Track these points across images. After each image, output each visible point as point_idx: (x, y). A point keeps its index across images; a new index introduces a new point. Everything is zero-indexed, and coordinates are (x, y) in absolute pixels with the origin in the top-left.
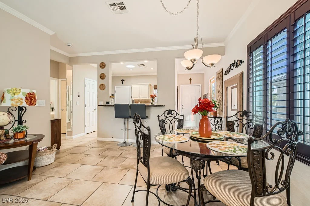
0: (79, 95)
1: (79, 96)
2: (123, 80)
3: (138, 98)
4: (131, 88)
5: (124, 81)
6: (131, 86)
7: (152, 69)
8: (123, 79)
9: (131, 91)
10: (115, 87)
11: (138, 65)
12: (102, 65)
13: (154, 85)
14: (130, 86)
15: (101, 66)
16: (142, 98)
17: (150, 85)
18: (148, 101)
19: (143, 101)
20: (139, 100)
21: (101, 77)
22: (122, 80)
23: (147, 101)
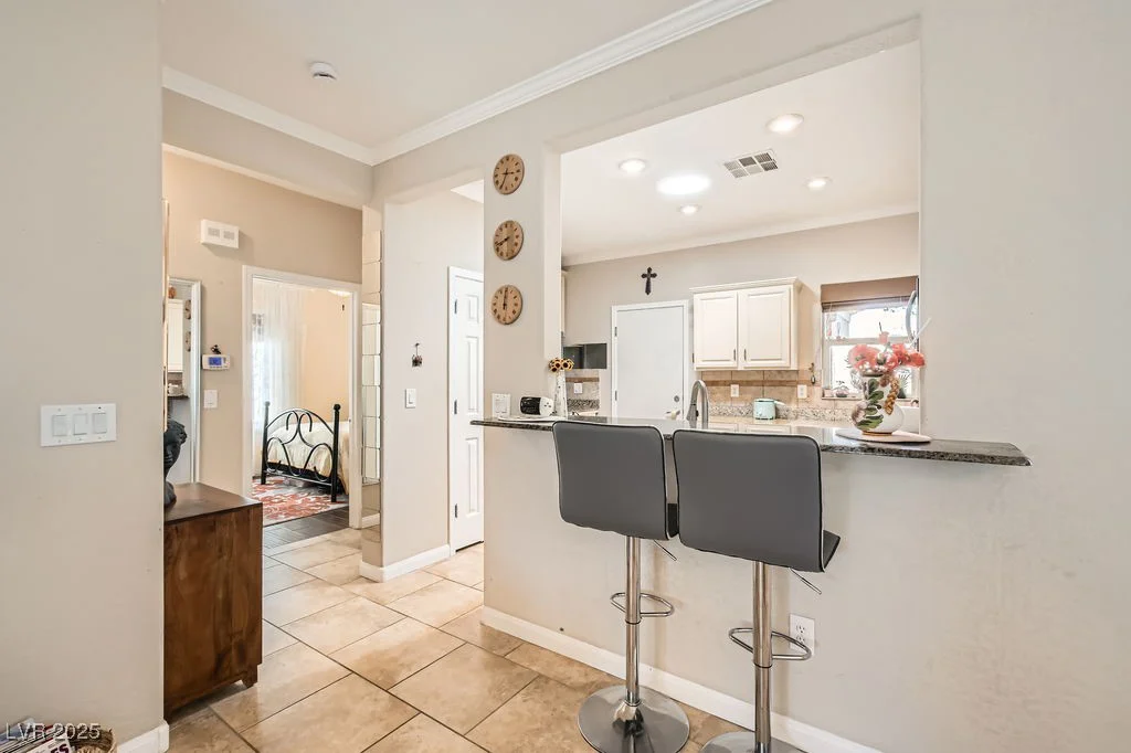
0: (421, 353)
1: (416, 362)
2: (649, 275)
3: (731, 364)
4: (692, 310)
5: (654, 276)
6: (692, 302)
7: (817, 184)
8: (649, 270)
9: (692, 326)
10: (615, 309)
11: (729, 166)
12: (508, 175)
13: (823, 287)
14: (685, 303)
15: (501, 178)
16: (751, 364)
17: (800, 289)
18: (785, 378)
19: (759, 377)
20: (733, 372)
21: (498, 245)
22: (644, 276)
23: (779, 378)
